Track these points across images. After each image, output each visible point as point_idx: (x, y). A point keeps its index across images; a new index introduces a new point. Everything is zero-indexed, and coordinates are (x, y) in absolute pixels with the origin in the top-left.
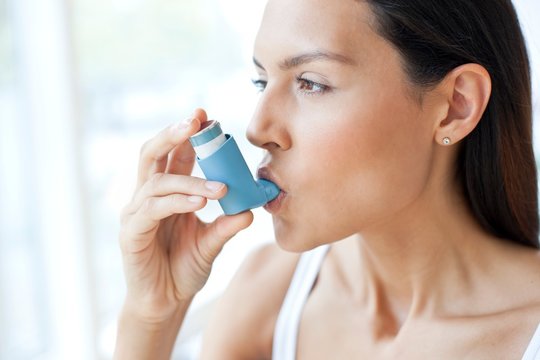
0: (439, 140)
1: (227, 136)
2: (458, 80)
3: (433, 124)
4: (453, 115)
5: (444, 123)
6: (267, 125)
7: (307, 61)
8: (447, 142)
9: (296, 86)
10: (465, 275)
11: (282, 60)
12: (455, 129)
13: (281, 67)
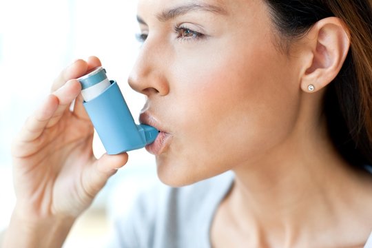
0: (304, 87)
1: (112, 82)
2: (321, 33)
3: (299, 73)
4: (316, 65)
5: (309, 72)
6: (147, 72)
7: (183, 13)
8: (311, 89)
9: (174, 36)
10: (330, 209)
11: (160, 12)
12: (318, 77)
13: (160, 18)
